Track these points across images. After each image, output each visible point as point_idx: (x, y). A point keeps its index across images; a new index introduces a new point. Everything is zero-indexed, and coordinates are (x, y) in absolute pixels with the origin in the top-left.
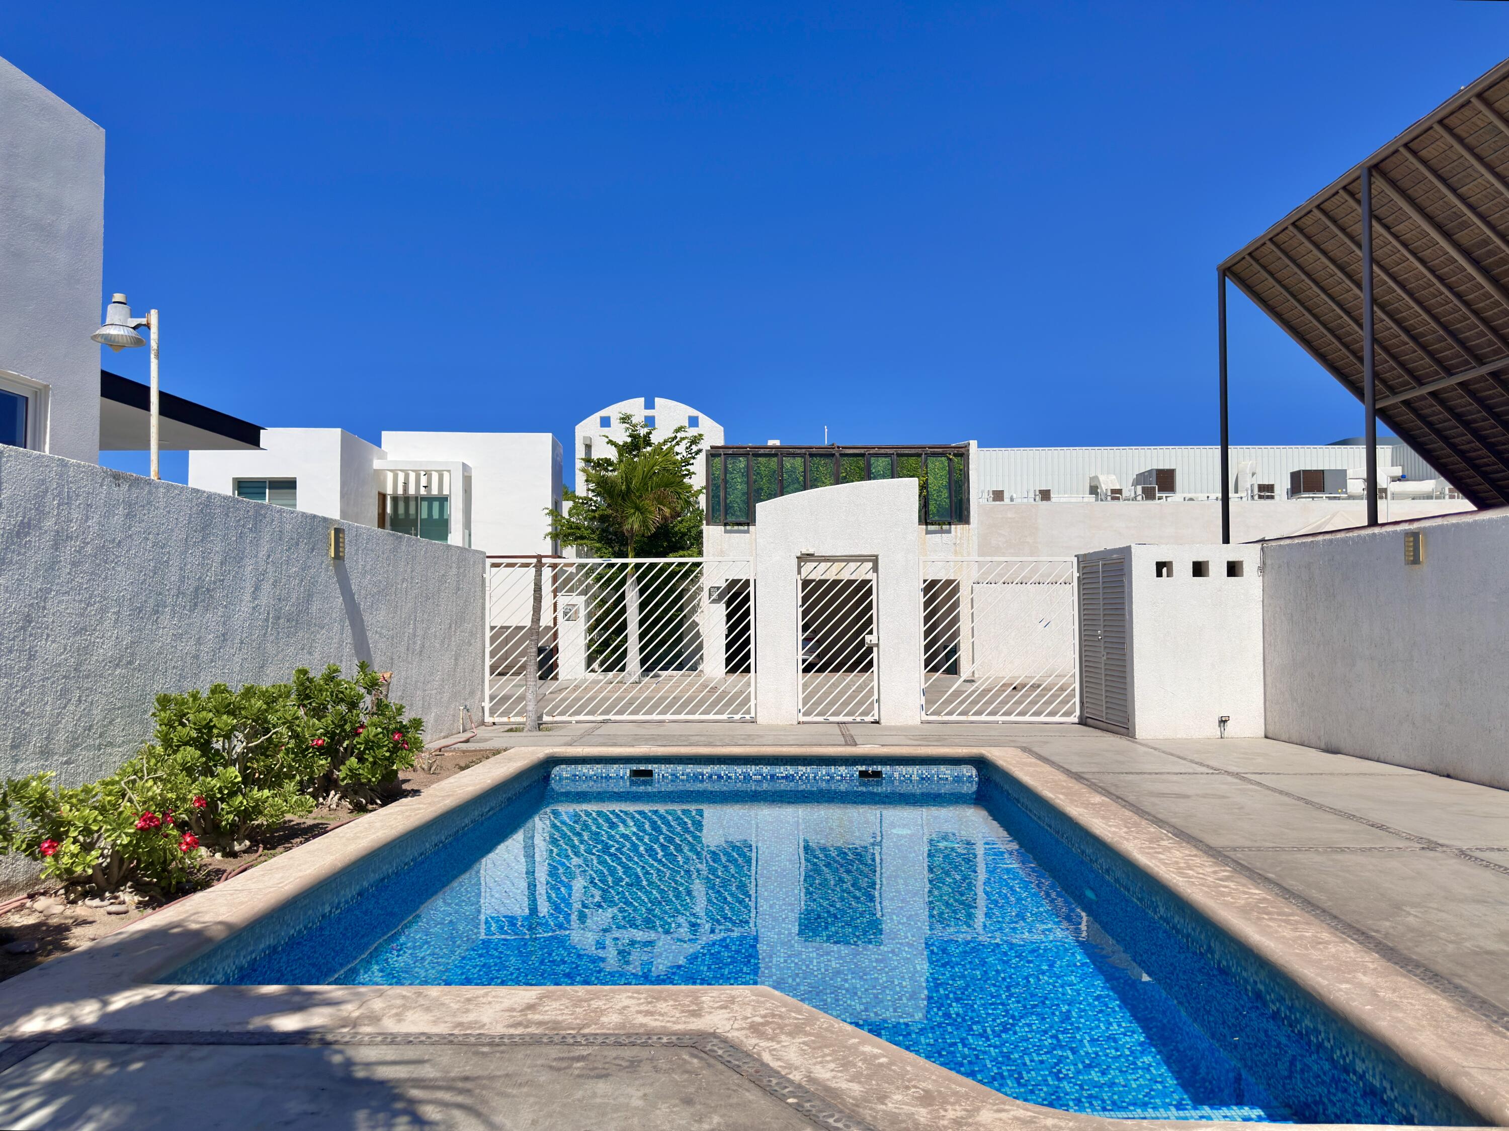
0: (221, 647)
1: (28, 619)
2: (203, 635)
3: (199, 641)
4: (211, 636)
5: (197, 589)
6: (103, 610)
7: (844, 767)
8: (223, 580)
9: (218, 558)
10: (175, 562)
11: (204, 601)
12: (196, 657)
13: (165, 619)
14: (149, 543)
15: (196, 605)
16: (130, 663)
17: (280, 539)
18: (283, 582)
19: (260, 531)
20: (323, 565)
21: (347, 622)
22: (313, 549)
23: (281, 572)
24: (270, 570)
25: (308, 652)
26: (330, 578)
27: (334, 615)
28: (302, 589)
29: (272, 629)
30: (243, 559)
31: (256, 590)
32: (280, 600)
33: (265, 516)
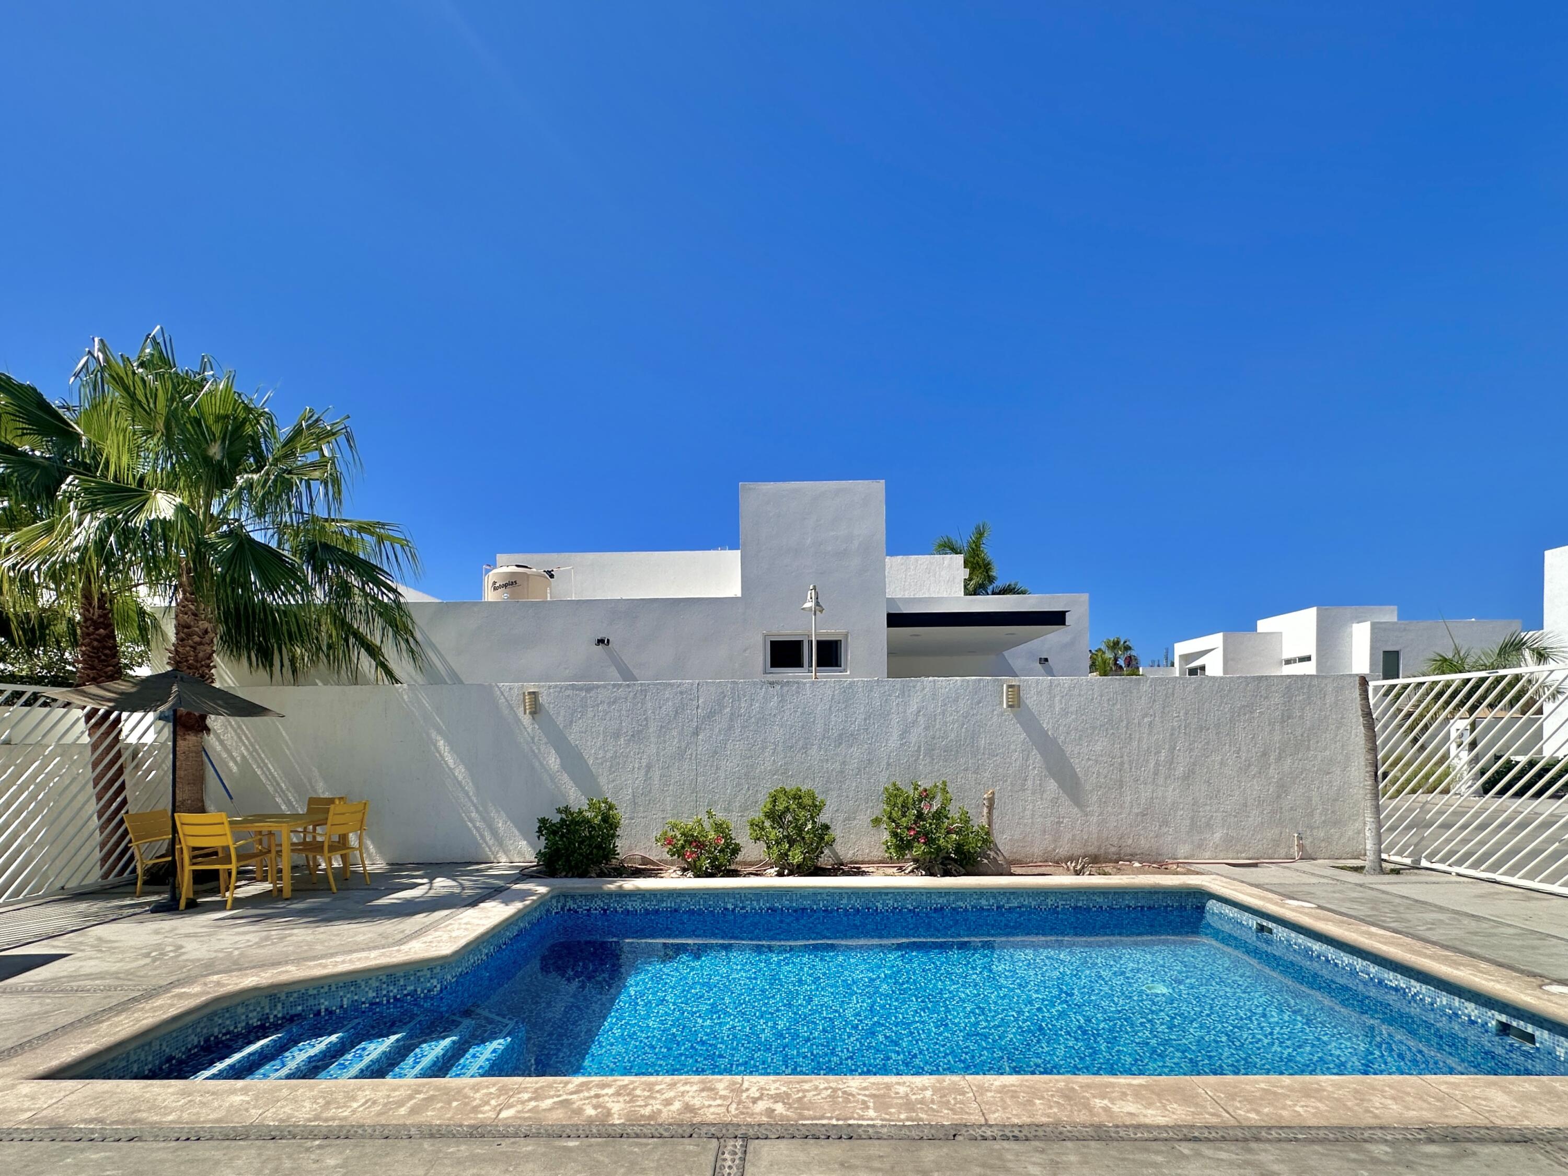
5: (840, 735)
6: (764, 748)
7: (1473, 1005)
8: (867, 729)
9: (862, 717)
10: (820, 721)
11: (848, 741)
12: (842, 772)
17: (933, 699)
18: (937, 727)
19: (909, 696)
20: (995, 713)
21: (1035, 751)
22: (979, 702)
23: (935, 720)
24: (921, 720)
25: (974, 772)
26: (1005, 721)
27: (1013, 747)
28: (963, 730)
29: (924, 757)
30: (888, 715)
31: (904, 734)
32: (934, 738)
33: (914, 687)
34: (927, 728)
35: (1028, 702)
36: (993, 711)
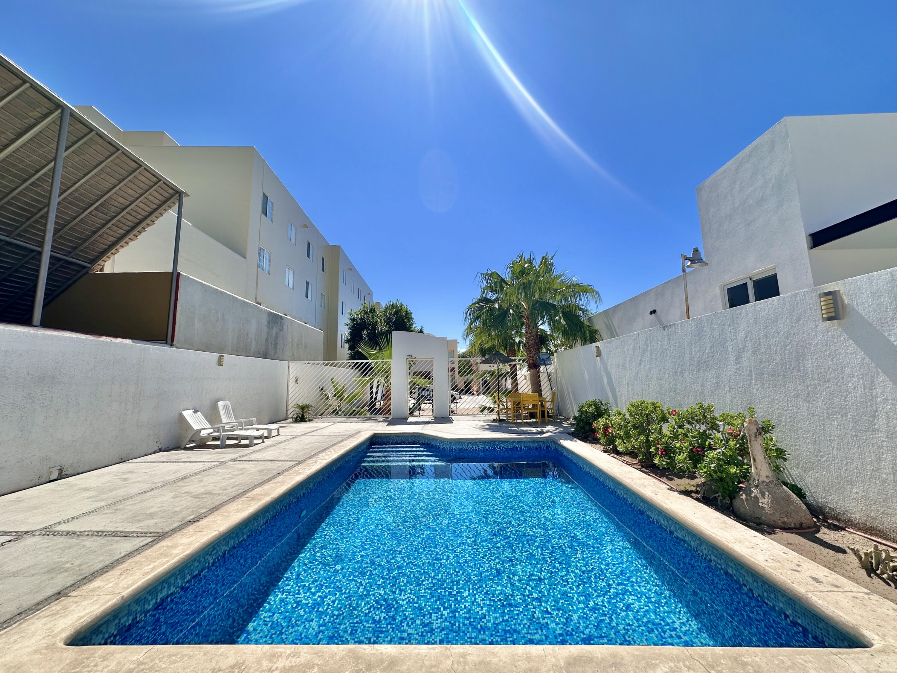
0: (716, 389)
1: (647, 376)
2: (705, 383)
3: (703, 385)
4: (709, 383)
8: (713, 356)
9: (709, 346)
10: (687, 352)
11: (703, 367)
12: (702, 392)
13: (686, 375)
14: (676, 347)
15: (699, 369)
16: (675, 391)
17: (756, 323)
18: (763, 350)
19: (738, 324)
20: (819, 329)
21: (882, 377)
22: (798, 320)
23: (760, 344)
24: (749, 345)
25: (805, 400)
26: (833, 337)
27: (847, 371)
28: (787, 352)
29: (756, 381)
30: (725, 343)
31: (738, 358)
32: (761, 362)
33: (740, 314)
34: (754, 353)
35: (860, 309)
36: (816, 327)
